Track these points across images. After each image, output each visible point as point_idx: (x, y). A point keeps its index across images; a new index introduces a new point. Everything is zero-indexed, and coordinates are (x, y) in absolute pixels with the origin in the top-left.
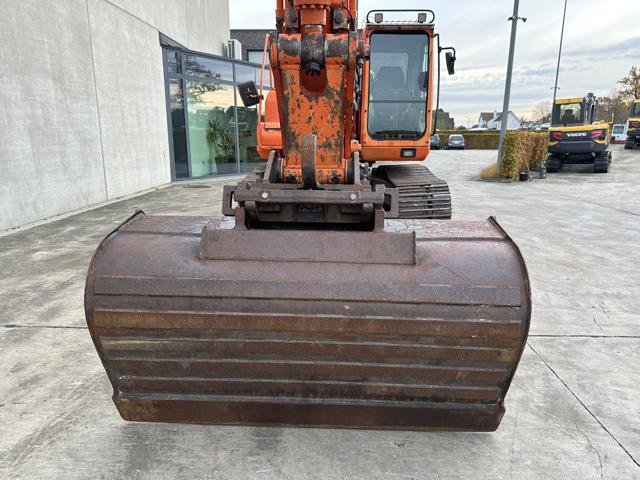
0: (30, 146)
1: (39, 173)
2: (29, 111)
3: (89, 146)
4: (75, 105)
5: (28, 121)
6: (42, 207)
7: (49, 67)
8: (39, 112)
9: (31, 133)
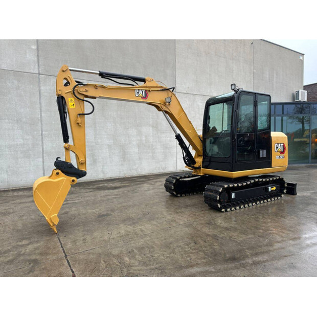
0: (137, 149)
1: (140, 159)
3: (169, 150)
4: (163, 135)
7: (151, 123)
8: (144, 138)
9: (139, 146)
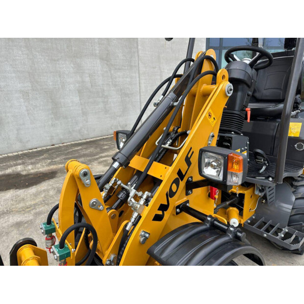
0: (78, 98)
1: (85, 114)
2: (79, 79)
3: (129, 97)
4: (119, 74)
5: (77, 85)
6: (86, 132)
7: (98, 52)
8: (87, 79)
9: (80, 92)
